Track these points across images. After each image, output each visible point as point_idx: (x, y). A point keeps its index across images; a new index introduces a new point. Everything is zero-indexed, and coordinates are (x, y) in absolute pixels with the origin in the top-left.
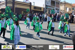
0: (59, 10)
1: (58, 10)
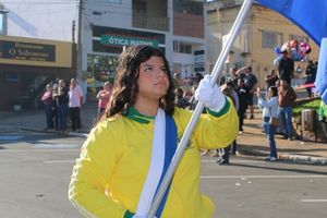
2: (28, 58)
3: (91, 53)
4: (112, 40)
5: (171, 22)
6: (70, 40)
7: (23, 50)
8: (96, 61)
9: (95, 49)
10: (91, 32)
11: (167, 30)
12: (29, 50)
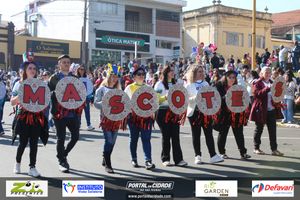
0: (178, 48)
1: (175, 48)
2: (50, 52)
3: (94, 48)
4: (110, 40)
5: (154, 27)
6: (80, 39)
7: (46, 47)
8: (99, 54)
9: (97, 46)
10: (94, 35)
11: (152, 33)
12: (51, 47)
